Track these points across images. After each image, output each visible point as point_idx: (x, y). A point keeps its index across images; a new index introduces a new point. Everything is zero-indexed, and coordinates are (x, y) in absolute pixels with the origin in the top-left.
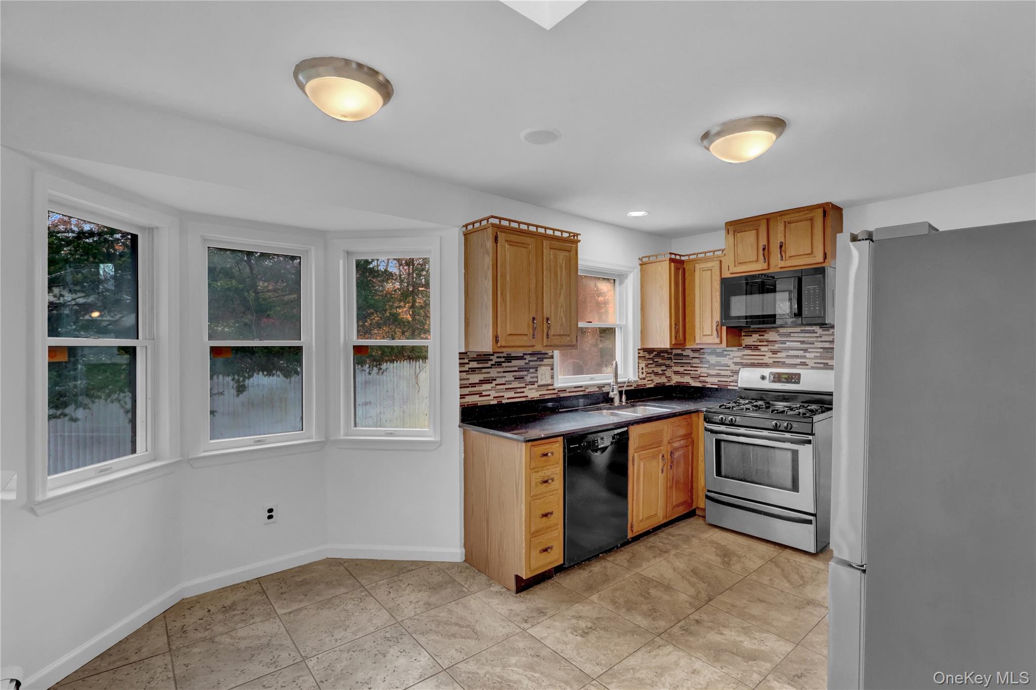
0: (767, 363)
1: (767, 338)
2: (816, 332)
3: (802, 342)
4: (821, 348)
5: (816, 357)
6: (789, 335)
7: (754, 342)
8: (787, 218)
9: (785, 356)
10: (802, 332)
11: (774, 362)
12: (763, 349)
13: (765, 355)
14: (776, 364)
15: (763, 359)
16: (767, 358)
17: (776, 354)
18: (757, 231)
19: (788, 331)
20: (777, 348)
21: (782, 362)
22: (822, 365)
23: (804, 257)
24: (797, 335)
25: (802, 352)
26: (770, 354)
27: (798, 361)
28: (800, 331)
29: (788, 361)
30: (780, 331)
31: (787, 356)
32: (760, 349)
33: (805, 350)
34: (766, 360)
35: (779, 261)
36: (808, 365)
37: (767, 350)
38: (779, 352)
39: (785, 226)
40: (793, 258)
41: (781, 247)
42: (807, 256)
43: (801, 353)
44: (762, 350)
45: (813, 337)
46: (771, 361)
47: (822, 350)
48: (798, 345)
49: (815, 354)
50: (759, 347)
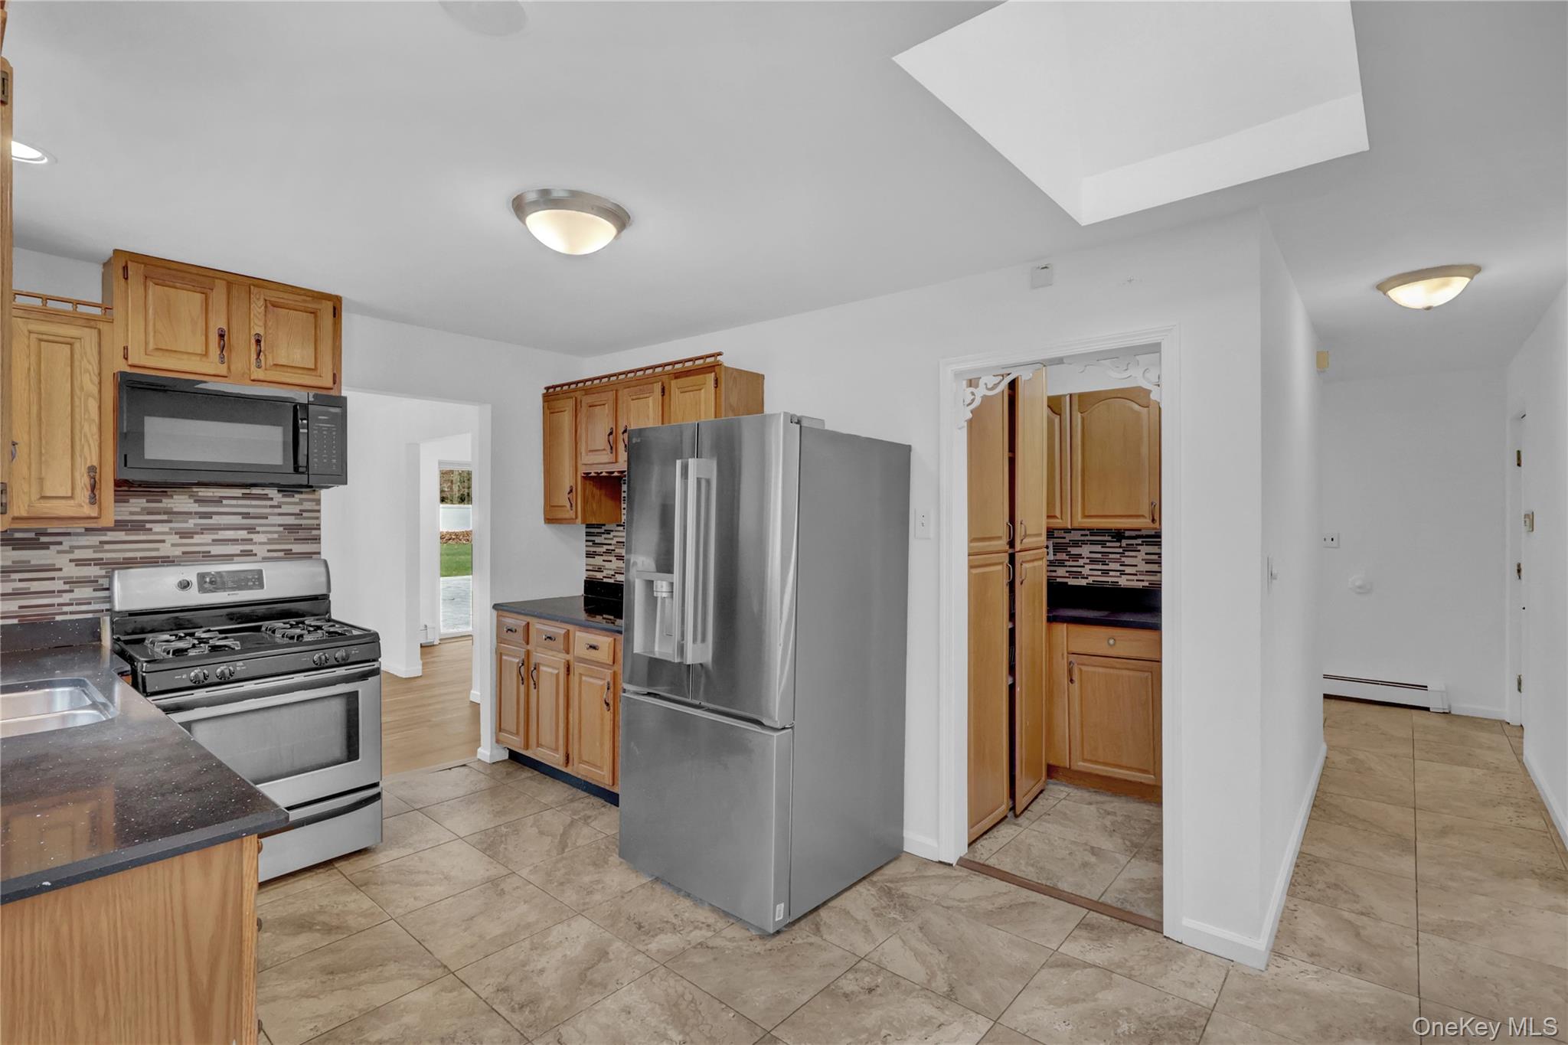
0: (169, 557)
1: (169, 506)
2: (272, 499)
3: (246, 516)
4: (280, 525)
5: (270, 542)
6: (219, 501)
7: (132, 513)
8: (273, 296)
9: (210, 541)
10: (245, 497)
11: (184, 553)
12: (157, 528)
13: (163, 541)
14: (189, 558)
15: (157, 550)
16: (170, 545)
17: (192, 538)
18: (206, 296)
19: (216, 494)
20: (192, 526)
21: (203, 552)
22: (281, 554)
23: (300, 371)
24: (234, 502)
25: (245, 532)
26: (176, 539)
27: (236, 549)
28: (241, 495)
29: (216, 550)
30: (200, 494)
31: (213, 540)
32: (151, 529)
33: (251, 530)
34: (165, 550)
35: (253, 367)
36: (256, 555)
37: (167, 530)
38: (197, 533)
39: (266, 307)
40: (278, 368)
41: (258, 342)
42: (305, 372)
43: (243, 534)
44: (155, 530)
45: (265, 507)
46: (178, 551)
47: (281, 529)
48: (237, 520)
49: (270, 536)
50: (148, 526)
